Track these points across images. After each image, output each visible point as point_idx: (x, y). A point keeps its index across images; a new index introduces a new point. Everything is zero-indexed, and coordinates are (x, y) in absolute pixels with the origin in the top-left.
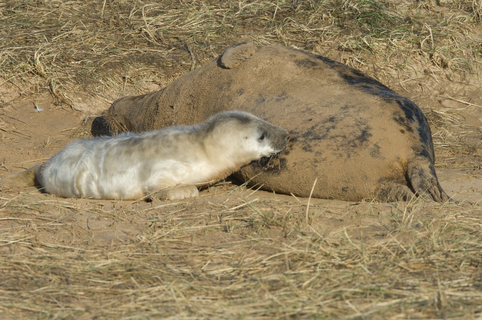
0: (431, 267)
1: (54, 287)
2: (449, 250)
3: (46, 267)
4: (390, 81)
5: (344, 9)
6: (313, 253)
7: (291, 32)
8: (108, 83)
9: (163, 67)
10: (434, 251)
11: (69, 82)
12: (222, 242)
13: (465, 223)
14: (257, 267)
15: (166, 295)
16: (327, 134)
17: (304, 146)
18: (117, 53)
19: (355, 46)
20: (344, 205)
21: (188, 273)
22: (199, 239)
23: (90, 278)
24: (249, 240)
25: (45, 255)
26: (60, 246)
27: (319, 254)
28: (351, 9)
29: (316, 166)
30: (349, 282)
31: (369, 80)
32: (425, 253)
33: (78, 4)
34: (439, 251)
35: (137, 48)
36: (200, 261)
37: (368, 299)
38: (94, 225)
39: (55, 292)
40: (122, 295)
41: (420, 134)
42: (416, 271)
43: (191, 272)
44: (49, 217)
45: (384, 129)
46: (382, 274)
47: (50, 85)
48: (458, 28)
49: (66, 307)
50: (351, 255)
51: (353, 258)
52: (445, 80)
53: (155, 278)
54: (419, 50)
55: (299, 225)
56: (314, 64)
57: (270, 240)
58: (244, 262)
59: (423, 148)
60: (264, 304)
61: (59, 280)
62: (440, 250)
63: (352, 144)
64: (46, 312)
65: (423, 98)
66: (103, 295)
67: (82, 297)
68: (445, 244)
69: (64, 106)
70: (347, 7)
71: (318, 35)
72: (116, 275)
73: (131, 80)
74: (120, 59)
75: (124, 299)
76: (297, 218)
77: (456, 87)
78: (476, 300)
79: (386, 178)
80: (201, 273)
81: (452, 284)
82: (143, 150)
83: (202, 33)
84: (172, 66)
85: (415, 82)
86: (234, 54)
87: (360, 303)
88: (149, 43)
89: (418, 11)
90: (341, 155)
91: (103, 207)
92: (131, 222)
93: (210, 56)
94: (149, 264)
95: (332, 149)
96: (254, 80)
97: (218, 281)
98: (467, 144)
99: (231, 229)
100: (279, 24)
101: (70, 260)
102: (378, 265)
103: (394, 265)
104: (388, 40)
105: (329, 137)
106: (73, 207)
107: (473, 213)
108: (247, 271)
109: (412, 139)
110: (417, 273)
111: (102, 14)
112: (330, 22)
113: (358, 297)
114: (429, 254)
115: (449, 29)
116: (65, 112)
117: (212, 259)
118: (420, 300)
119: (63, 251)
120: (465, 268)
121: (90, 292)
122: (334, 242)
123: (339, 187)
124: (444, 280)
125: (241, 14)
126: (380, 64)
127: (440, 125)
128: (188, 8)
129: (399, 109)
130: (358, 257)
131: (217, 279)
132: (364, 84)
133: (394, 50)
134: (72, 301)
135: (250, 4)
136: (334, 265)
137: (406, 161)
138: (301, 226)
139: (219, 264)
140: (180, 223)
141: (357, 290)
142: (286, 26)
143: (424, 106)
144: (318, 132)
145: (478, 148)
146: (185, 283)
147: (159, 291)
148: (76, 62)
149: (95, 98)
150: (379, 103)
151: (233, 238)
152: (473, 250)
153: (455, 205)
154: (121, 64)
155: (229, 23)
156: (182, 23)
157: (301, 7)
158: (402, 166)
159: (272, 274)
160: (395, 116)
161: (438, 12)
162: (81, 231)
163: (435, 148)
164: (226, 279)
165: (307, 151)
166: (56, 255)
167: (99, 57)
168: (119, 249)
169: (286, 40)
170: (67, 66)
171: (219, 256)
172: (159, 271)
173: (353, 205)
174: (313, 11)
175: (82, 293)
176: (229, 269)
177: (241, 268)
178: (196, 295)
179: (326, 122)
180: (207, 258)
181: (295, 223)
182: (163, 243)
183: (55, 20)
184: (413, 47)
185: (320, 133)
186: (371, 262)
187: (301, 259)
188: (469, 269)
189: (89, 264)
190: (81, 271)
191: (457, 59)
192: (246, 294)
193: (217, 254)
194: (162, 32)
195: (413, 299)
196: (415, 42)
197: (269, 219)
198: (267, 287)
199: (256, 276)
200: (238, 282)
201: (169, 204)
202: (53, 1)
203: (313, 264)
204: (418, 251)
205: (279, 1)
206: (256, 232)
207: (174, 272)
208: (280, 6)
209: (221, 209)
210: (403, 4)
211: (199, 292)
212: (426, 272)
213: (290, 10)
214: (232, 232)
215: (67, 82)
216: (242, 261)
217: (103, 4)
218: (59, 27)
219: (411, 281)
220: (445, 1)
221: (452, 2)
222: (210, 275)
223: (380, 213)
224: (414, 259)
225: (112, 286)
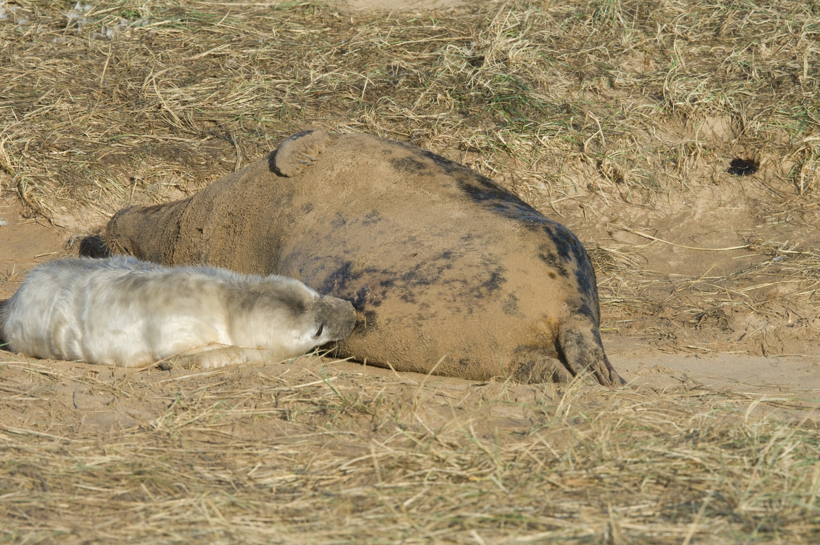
0: (598, 485)
1: (22, 495)
2: (625, 459)
3: (11, 463)
4: (536, 199)
5: (470, 87)
6: (418, 457)
7: (388, 120)
8: (108, 187)
9: (192, 165)
10: (602, 460)
11: (47, 183)
12: (278, 435)
13: (648, 420)
14: (332, 475)
15: (195, 512)
16: (438, 277)
17: (403, 294)
18: (124, 140)
19: (484, 144)
20: (462, 385)
21: (228, 480)
22: (244, 429)
23: (77, 483)
24: (321, 433)
25: (9, 445)
26: (32, 432)
27: (428, 459)
28: (480, 88)
29: (421, 325)
30: (473, 504)
32: (589, 464)
33: (65, 63)
34: (610, 460)
35: (153, 134)
36: (245, 462)
37: (502, 531)
38: (84, 402)
39: (24, 502)
40: (127, 511)
41: (579, 281)
42: (574, 490)
43: (232, 479)
44: (15, 388)
45: (525, 272)
46: (525, 493)
47: (19, 185)
48: (641, 123)
49: (42, 526)
50: (476, 463)
51: (480, 466)
52: (618, 200)
53: (178, 486)
54: (581, 154)
55: (396, 413)
56: (420, 166)
57: (351, 434)
58: (312, 467)
59: (582, 303)
60: (344, 532)
61: (31, 484)
62: (611, 460)
63: (475, 293)
64: (11, 532)
65: (585, 227)
66: (98, 509)
67: (66, 511)
68: (619, 451)
69: (39, 218)
70: (474, 84)
71: (429, 126)
72: (117, 480)
73: (142, 183)
74: (127, 150)
75: (129, 517)
76: (393, 403)
77: (635, 213)
78: (666, 538)
79: (526, 347)
80: (247, 482)
81: (629, 512)
83: (253, 115)
84: (206, 164)
85: (574, 202)
86: (293, 152)
87: (490, 536)
88: (171, 128)
89: (581, 95)
90: (459, 310)
91: (98, 375)
92: (140, 399)
93: (265, 151)
94: (167, 465)
95: (445, 299)
96: (328, 190)
97: (273, 494)
98: (650, 300)
99: (292, 415)
100: (371, 106)
101: (47, 454)
102: (517, 478)
103: (542, 480)
104: (535, 137)
105: (441, 281)
106: (52, 373)
107: (659, 405)
108: (318, 481)
109: (567, 287)
110: (576, 494)
111: (101, 82)
112: (448, 107)
113: (487, 526)
114: (594, 465)
115: (627, 125)
116: (40, 227)
117: (264, 460)
118: (581, 535)
119: (36, 440)
120: (649, 487)
121: (77, 504)
122: (450, 441)
123: (455, 359)
124: (617, 504)
125: (312, 89)
126: (521, 172)
127: (610, 268)
128: (232, 76)
129: (548, 240)
130: (487, 465)
131: (271, 491)
132: (497, 201)
133: (544, 153)
134: (50, 517)
135: (326, 75)
136: (449, 476)
137: (557, 321)
138: (399, 415)
139: (274, 468)
140: (217, 403)
141: (486, 516)
142: (381, 110)
143: (586, 239)
144: (425, 273)
145: (667, 306)
146: (223, 495)
147: (183, 506)
148: (60, 153)
149: (87, 208)
150: (518, 231)
151: (296, 430)
152: (662, 461)
153: (631, 392)
154: (129, 157)
155: (294, 102)
156: (223, 99)
157: (404, 82)
158: (551, 328)
159: (355, 487)
160: (541, 252)
161: (611, 98)
162: (64, 410)
163: (600, 304)
164: (285, 491)
165: (407, 301)
166: (26, 445)
167: (95, 146)
168: (122, 440)
169: (381, 132)
170: (46, 158)
171: (274, 456)
172: (183, 476)
173: (477, 385)
174: (423, 88)
175: (66, 505)
176: (290, 477)
177: (309, 476)
178: (239, 514)
179: (438, 258)
180: (255, 459)
181: (391, 410)
182: (189, 433)
183: (29, 86)
184: (572, 149)
185: (429, 275)
186: (507, 473)
187: (400, 465)
188: (654, 490)
189: (76, 461)
190: (65, 472)
191: (639, 170)
192: (317, 516)
193: (271, 453)
194: (192, 112)
195: (570, 532)
196: (576, 142)
197: (352, 403)
198: (349, 506)
199: (332, 488)
200: (304, 497)
201: (198, 374)
202: (27, 58)
203: (418, 473)
204: (579, 459)
205: (371, 71)
206: (331, 421)
207: (205, 478)
208: (372, 79)
209: (277, 384)
210: (559, 84)
211: (244, 510)
212: (591, 491)
213: (388, 86)
214: (294, 420)
215: (44, 182)
216: (309, 466)
217: (103, 66)
218: (35, 99)
219: (567, 505)
220: (621, 81)
221: (632, 83)
222: (260, 484)
223: (518, 400)
224: (572, 472)
225: (111, 496)
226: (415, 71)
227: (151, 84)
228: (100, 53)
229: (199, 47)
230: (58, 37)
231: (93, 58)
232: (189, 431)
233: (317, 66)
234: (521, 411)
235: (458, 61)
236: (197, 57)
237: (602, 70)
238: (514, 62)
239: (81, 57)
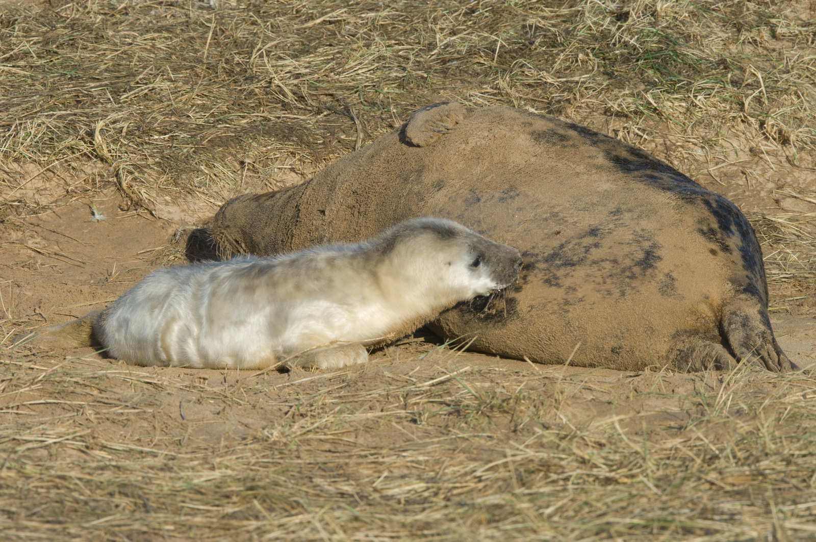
0: (762, 482)
1: (123, 517)
2: (791, 452)
3: (110, 483)
4: (693, 167)
5: (614, 44)
6: (561, 459)
7: (524, 85)
8: (215, 172)
9: (308, 145)
10: (767, 455)
11: (149, 171)
12: (406, 441)
14: (466, 482)
15: (313, 529)
16: (585, 257)
17: (546, 278)
18: (232, 120)
19: (633, 108)
20: (614, 377)
21: (351, 492)
22: (369, 436)
23: (183, 502)
24: (454, 437)
25: (108, 463)
26: (134, 447)
27: (572, 461)
28: (626, 45)
29: (568, 311)
30: (623, 508)
31: (657, 166)
32: (752, 459)
33: (165, 38)
34: (775, 454)
35: (263, 112)
36: (370, 472)
38: (191, 412)
39: (125, 525)
40: (239, 531)
41: (744, 257)
42: (736, 488)
43: (355, 491)
44: (115, 399)
45: (683, 249)
46: (679, 494)
47: (117, 175)
48: (807, 77)
50: (626, 462)
51: (630, 467)
52: (784, 164)
53: (295, 501)
54: (741, 114)
55: (538, 410)
56: (563, 138)
57: (488, 437)
58: (445, 474)
59: (747, 281)
61: (132, 505)
62: (777, 453)
63: (628, 274)
65: (749, 196)
66: (207, 530)
67: (171, 534)
68: (785, 443)
69: (140, 211)
70: (620, 42)
71: (570, 90)
72: (227, 497)
73: (253, 166)
74: (236, 131)
75: (241, 537)
76: (534, 400)
77: (805, 177)
79: (686, 331)
80: (372, 493)
81: (796, 511)
82: (273, 285)
83: (374, 86)
84: (324, 143)
85: (735, 168)
86: (427, 121)
88: (284, 104)
89: (740, 48)
90: (609, 293)
91: (207, 382)
92: (254, 407)
94: (283, 478)
95: (594, 281)
96: (461, 165)
97: (402, 506)
99: (422, 418)
100: (504, 70)
101: (150, 471)
102: (672, 478)
103: (699, 479)
104: (689, 97)
105: (589, 262)
106: (155, 382)
108: (450, 490)
109: (731, 264)
110: (737, 493)
111: (205, 56)
112: (590, 68)
113: (637, 532)
114: (758, 460)
115: (792, 79)
116: (142, 221)
117: (391, 469)
118: (742, 538)
119: (138, 456)
121: (184, 525)
122: (597, 440)
123: (606, 347)
124: (783, 503)
125: (439, 54)
126: (675, 137)
127: (777, 241)
128: (349, 44)
129: (707, 213)
130: (638, 465)
131: (399, 502)
132: (649, 172)
133: (699, 114)
134: (154, 541)
135: (454, 38)
136: (597, 478)
137: (720, 302)
138: (542, 413)
139: (403, 477)
140: (337, 408)
141: (636, 521)
142: (517, 74)
143: (750, 209)
144: (570, 253)
146: (345, 509)
147: (301, 523)
148: (162, 137)
149: (193, 197)
150: (674, 204)
151: (427, 434)
153: (804, 377)
154: (238, 139)
155: (420, 70)
156: (340, 70)
157: (541, 42)
158: (713, 311)
159: (492, 494)
160: (700, 226)
161: (774, 50)
162: (170, 422)
163: (768, 280)
164: (414, 502)
165: (551, 285)
166: (128, 462)
167: (200, 128)
168: (234, 452)
169: (517, 99)
170: (146, 143)
171: (402, 463)
172: (300, 490)
173: (631, 376)
174: (562, 48)
175: (171, 527)
176: (420, 486)
177: (440, 485)
178: (363, 529)
179: (584, 236)
180: (381, 468)
181: (532, 408)
182: (308, 442)
183: (126, 65)
184: (731, 109)
185: (574, 255)
186: (660, 473)
187: (541, 468)
189: (182, 478)
190: (170, 490)
191: (807, 129)
192: (449, 529)
193: (398, 461)
194: (306, 86)
195: (730, 536)
196: (735, 100)
197: (488, 401)
198: (484, 516)
199: (466, 497)
200: (435, 508)
201: (319, 377)
202: (122, 33)
203: (561, 476)
204: (740, 454)
205: (504, 32)
206: (466, 423)
207: (326, 491)
208: (505, 40)
209: (406, 384)
210: (714, 37)
211: (369, 525)
212: (753, 489)
213: (524, 47)
214: (423, 424)
215: (145, 170)
216: (441, 473)
217: (207, 38)
218: (132, 78)
219: (727, 506)
220: (785, 30)
221: (797, 32)
222: (387, 496)
223: (676, 391)
224: (733, 468)
225: (221, 515)
226: (553, 29)
227: (261, 56)
228: (203, 24)
229: (312, 13)
230: (157, 8)
231: (195, 30)
232: (308, 440)
233: (444, 29)
234: (676, 403)
235: (601, 17)
236: (310, 24)
237: (763, 20)
238: (663, 14)
239: (182, 30)
